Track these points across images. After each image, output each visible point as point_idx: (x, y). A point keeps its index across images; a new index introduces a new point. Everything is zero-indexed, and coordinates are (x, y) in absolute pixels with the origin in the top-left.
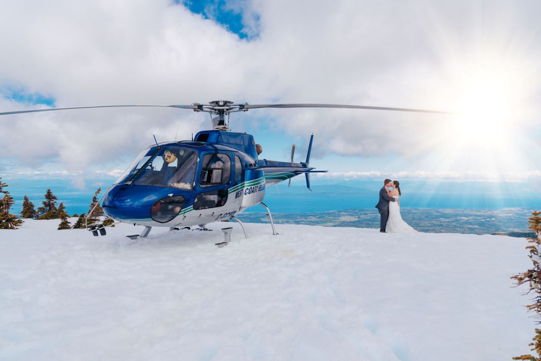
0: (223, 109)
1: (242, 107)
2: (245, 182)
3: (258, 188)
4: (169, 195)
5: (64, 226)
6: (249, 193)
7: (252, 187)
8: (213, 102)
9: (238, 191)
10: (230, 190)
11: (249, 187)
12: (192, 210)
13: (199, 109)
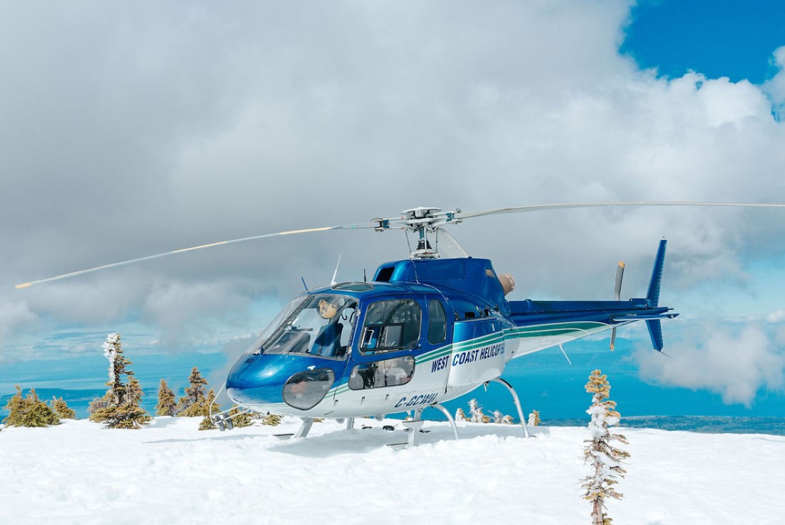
1: (450, 217)
2: (454, 344)
3: (479, 353)
5: (207, 425)
6: (460, 363)
7: (467, 352)
9: (437, 359)
10: (419, 359)
11: (460, 353)
12: (346, 391)
13: (381, 228)
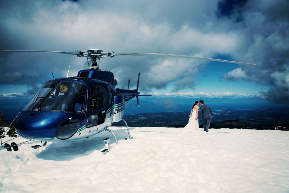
0: (97, 56)
1: (109, 54)
2: (115, 105)
3: (122, 108)
4: (69, 118)
8: (89, 51)
9: (111, 111)
10: (107, 112)
11: (117, 109)
12: (84, 129)
13: (80, 55)
